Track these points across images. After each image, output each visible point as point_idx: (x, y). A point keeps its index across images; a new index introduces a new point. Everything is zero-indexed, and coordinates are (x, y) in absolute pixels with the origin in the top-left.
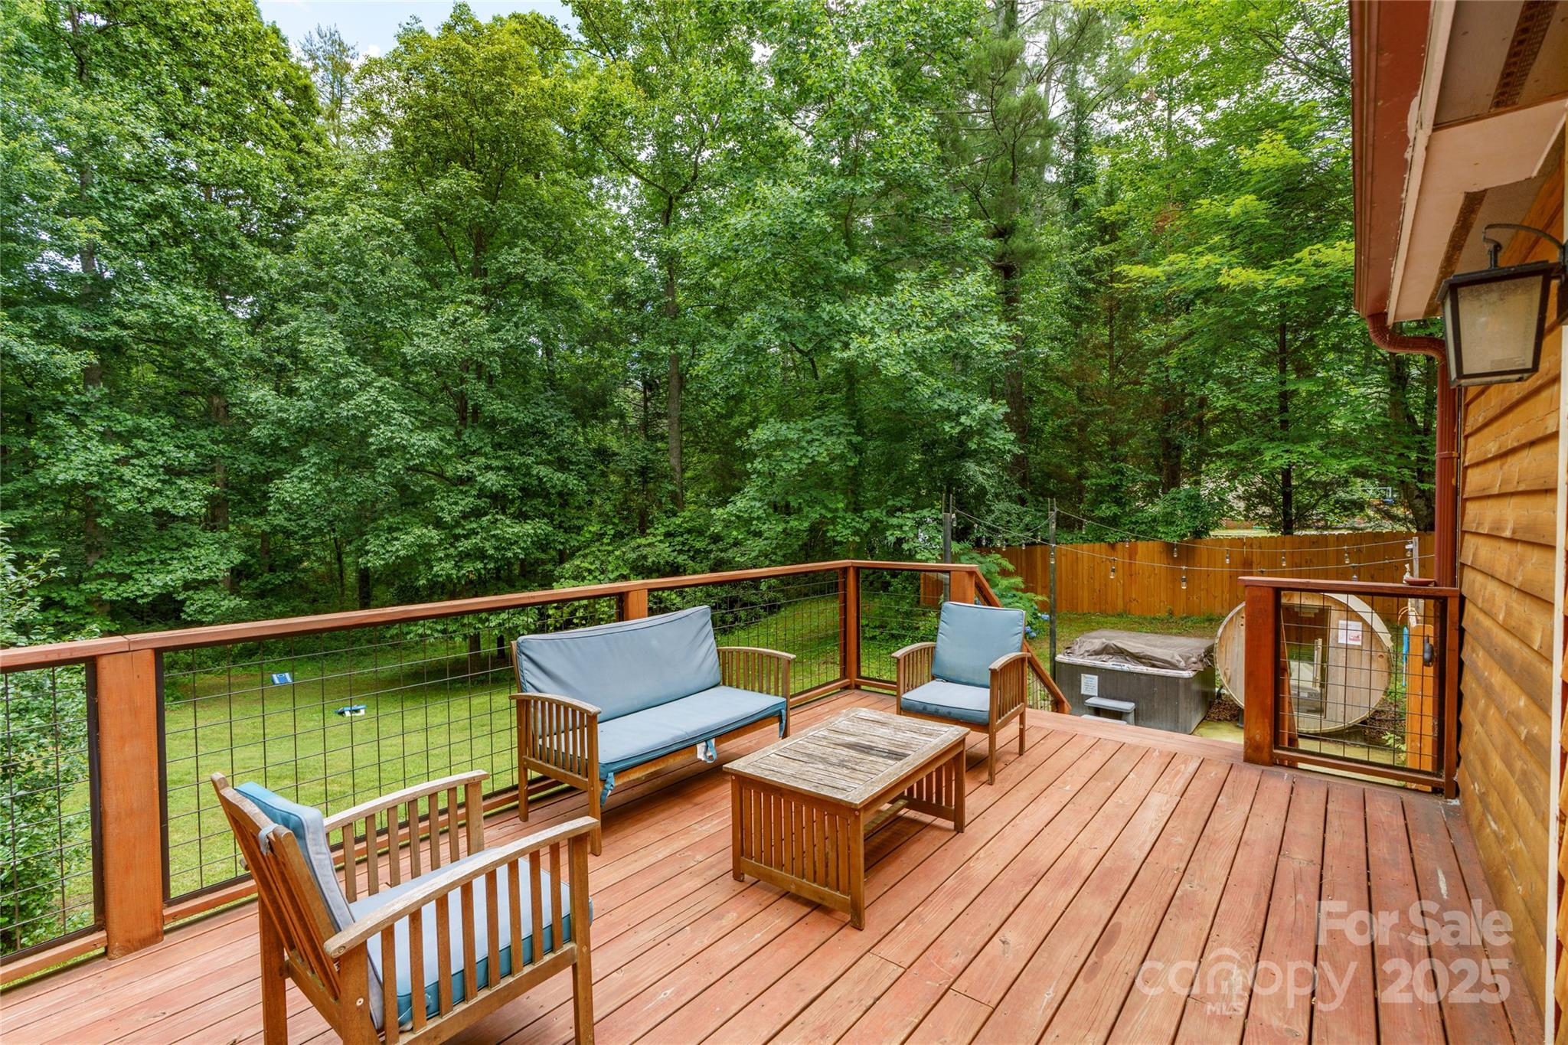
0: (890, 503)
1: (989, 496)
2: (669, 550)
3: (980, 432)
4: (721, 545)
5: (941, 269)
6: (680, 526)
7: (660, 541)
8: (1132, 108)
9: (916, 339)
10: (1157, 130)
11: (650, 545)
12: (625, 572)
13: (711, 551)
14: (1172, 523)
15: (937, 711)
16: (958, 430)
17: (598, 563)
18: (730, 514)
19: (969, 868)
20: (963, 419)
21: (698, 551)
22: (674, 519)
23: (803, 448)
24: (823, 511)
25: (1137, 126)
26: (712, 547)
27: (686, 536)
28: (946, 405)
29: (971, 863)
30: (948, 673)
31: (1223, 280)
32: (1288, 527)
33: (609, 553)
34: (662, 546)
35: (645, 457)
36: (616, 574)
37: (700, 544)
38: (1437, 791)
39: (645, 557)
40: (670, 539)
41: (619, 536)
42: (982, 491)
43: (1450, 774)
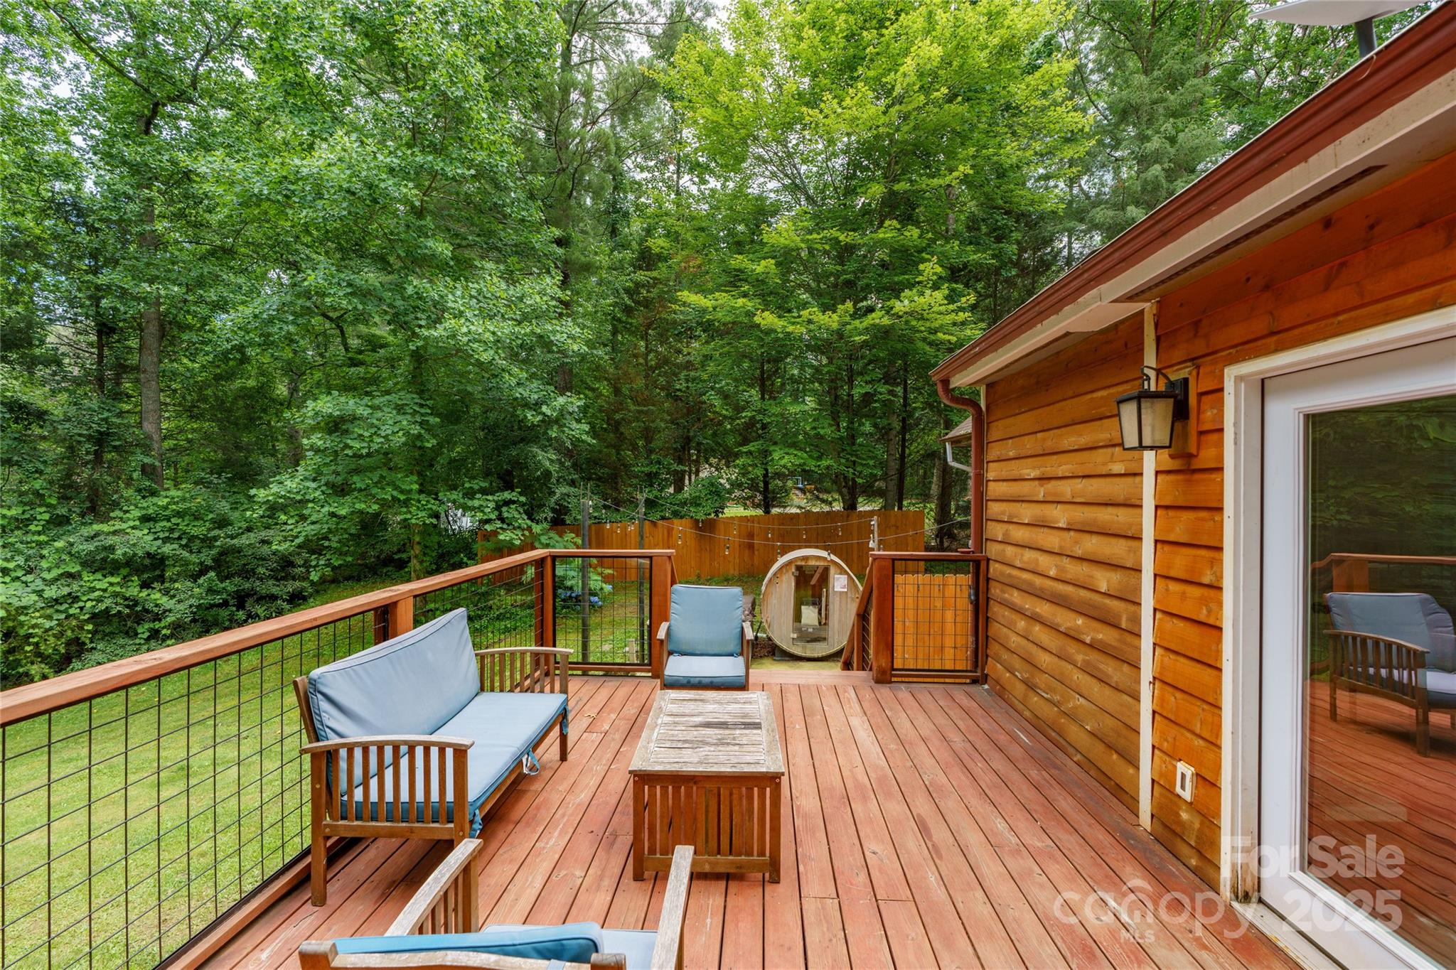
0: (467, 485)
1: (553, 480)
2: (151, 537)
3: (557, 421)
4: (229, 530)
5: (518, 267)
6: (165, 508)
7: (133, 528)
8: (652, 163)
9: (505, 329)
10: (669, 187)
11: (115, 533)
12: (74, 568)
13: (216, 538)
14: (699, 505)
15: (700, 682)
16: (540, 418)
17: (20, 560)
18: (277, 495)
19: (799, 807)
20: (544, 409)
21: (192, 538)
22: (155, 500)
23: (372, 425)
24: (395, 493)
25: (654, 179)
26: (216, 532)
27: (174, 520)
28: (526, 394)
29: (796, 803)
30: (684, 648)
31: (757, 319)
32: (767, 507)
33: (40, 545)
34: (138, 533)
35: (106, 420)
36: (55, 573)
37: (198, 530)
38: (975, 681)
39: (111, 549)
40: (151, 524)
41: (60, 522)
42: (547, 474)
43: (983, 670)
